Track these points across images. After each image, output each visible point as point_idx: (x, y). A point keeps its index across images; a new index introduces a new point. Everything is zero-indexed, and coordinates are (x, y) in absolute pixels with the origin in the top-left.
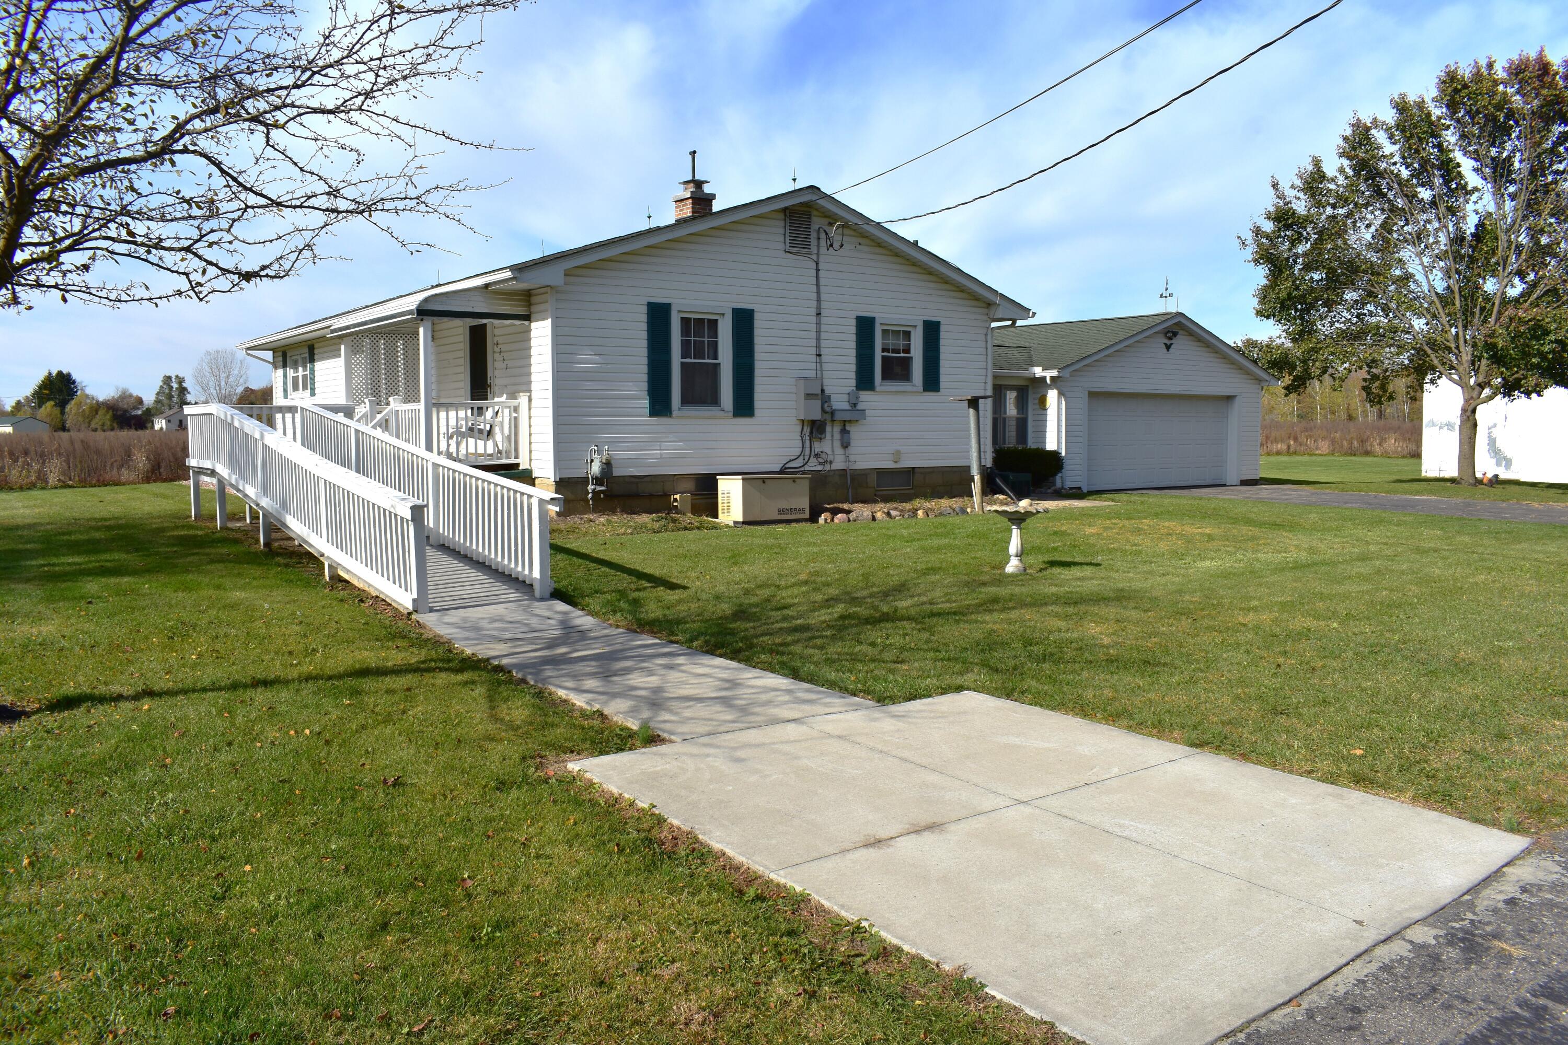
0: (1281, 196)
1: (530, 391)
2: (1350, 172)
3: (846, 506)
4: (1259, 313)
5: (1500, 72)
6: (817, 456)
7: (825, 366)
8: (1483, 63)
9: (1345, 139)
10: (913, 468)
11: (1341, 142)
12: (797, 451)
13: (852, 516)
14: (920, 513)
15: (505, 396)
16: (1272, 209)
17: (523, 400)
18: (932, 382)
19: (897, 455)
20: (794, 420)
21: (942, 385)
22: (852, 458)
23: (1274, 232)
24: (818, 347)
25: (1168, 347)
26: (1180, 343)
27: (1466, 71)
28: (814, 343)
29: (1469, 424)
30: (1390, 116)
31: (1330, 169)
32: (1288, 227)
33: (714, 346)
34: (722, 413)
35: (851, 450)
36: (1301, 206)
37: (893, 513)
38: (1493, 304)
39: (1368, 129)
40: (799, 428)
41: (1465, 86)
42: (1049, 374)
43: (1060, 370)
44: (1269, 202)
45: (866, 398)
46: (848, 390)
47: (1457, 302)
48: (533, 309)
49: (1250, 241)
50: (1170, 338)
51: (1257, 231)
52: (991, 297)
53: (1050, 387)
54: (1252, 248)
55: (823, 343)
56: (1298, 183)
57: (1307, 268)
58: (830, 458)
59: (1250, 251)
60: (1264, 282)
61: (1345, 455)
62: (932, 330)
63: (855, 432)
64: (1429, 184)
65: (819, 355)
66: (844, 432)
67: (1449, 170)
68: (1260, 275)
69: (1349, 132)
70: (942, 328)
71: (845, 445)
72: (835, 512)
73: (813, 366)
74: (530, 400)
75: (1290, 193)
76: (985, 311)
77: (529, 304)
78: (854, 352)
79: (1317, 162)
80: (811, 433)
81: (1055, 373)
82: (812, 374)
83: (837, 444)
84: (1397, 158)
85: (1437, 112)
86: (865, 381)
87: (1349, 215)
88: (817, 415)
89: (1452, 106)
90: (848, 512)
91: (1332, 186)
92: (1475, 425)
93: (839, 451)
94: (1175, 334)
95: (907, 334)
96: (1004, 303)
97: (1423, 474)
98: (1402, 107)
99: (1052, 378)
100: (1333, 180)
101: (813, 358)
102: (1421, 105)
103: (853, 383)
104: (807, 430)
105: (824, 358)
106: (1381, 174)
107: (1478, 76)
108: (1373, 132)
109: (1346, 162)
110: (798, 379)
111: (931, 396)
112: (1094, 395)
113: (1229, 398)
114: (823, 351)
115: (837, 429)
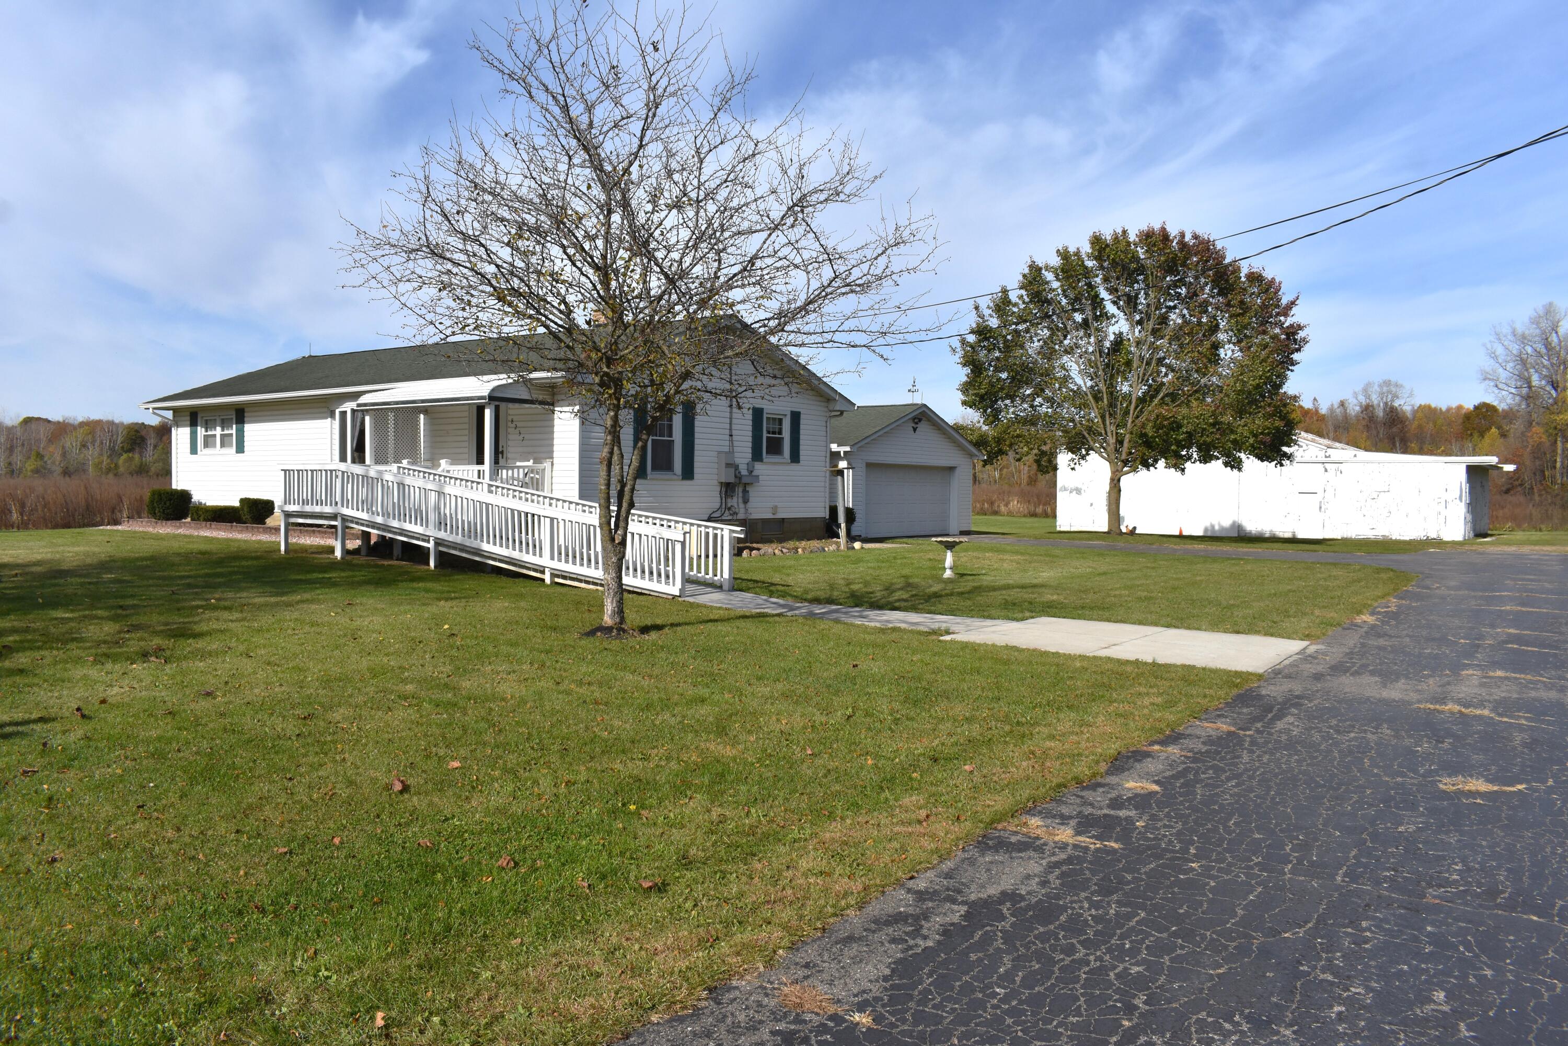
0: (981, 316)
1: (552, 458)
2: (1027, 300)
3: (755, 545)
4: (964, 403)
5: (1132, 237)
6: (729, 509)
7: (735, 444)
8: (1119, 231)
9: (1024, 276)
10: (783, 519)
11: (1021, 278)
12: (718, 505)
13: (762, 552)
14: (800, 550)
15: (532, 461)
16: (974, 325)
17: (547, 464)
18: (795, 457)
19: (775, 509)
20: (716, 482)
21: (801, 458)
22: (750, 510)
23: (975, 343)
24: (731, 429)
25: (915, 430)
26: (923, 427)
27: (1108, 236)
28: (728, 426)
29: (1116, 490)
30: (1056, 261)
31: (1013, 296)
32: (987, 339)
33: (670, 427)
34: (675, 477)
35: (749, 505)
36: (994, 322)
37: (784, 550)
38: (1130, 402)
39: (1041, 269)
40: (718, 489)
41: (1107, 246)
42: (843, 449)
43: (852, 446)
44: (972, 321)
45: (758, 466)
46: (747, 461)
47: (1105, 400)
48: (557, 397)
49: (959, 350)
50: (917, 423)
51: (963, 342)
52: (833, 394)
53: (842, 459)
54: (960, 353)
55: (734, 427)
56: (991, 305)
57: (997, 370)
58: (737, 510)
59: (958, 357)
60: (965, 379)
61: (978, 514)
62: (796, 417)
63: (753, 492)
64: (1082, 311)
65: (731, 435)
66: (745, 492)
67: (1097, 302)
68: (962, 374)
69: (1027, 271)
70: (802, 416)
71: (746, 501)
72: (751, 549)
73: (727, 443)
74: (552, 464)
75: (987, 312)
76: (825, 404)
77: (553, 394)
78: (750, 434)
79: (1005, 291)
80: (726, 492)
81: (848, 449)
82: (726, 449)
83: (740, 500)
84: (1059, 291)
85: (1090, 264)
86: (757, 456)
87: (1027, 331)
88: (732, 479)
89: (1098, 258)
90: (758, 549)
91: (1015, 310)
92: (1120, 490)
93: (742, 505)
94: (920, 420)
95: (780, 421)
96: (841, 400)
97: (1058, 529)
98: (1064, 255)
99: (845, 452)
100: (1015, 305)
101: (727, 437)
102: (1077, 253)
103: (750, 456)
104: (723, 489)
105: (735, 438)
106: (1049, 302)
107: (1116, 238)
108: (1043, 271)
109: (1023, 292)
110: (719, 452)
111: (794, 466)
112: (870, 466)
113: (951, 469)
114: (734, 432)
115: (741, 490)
